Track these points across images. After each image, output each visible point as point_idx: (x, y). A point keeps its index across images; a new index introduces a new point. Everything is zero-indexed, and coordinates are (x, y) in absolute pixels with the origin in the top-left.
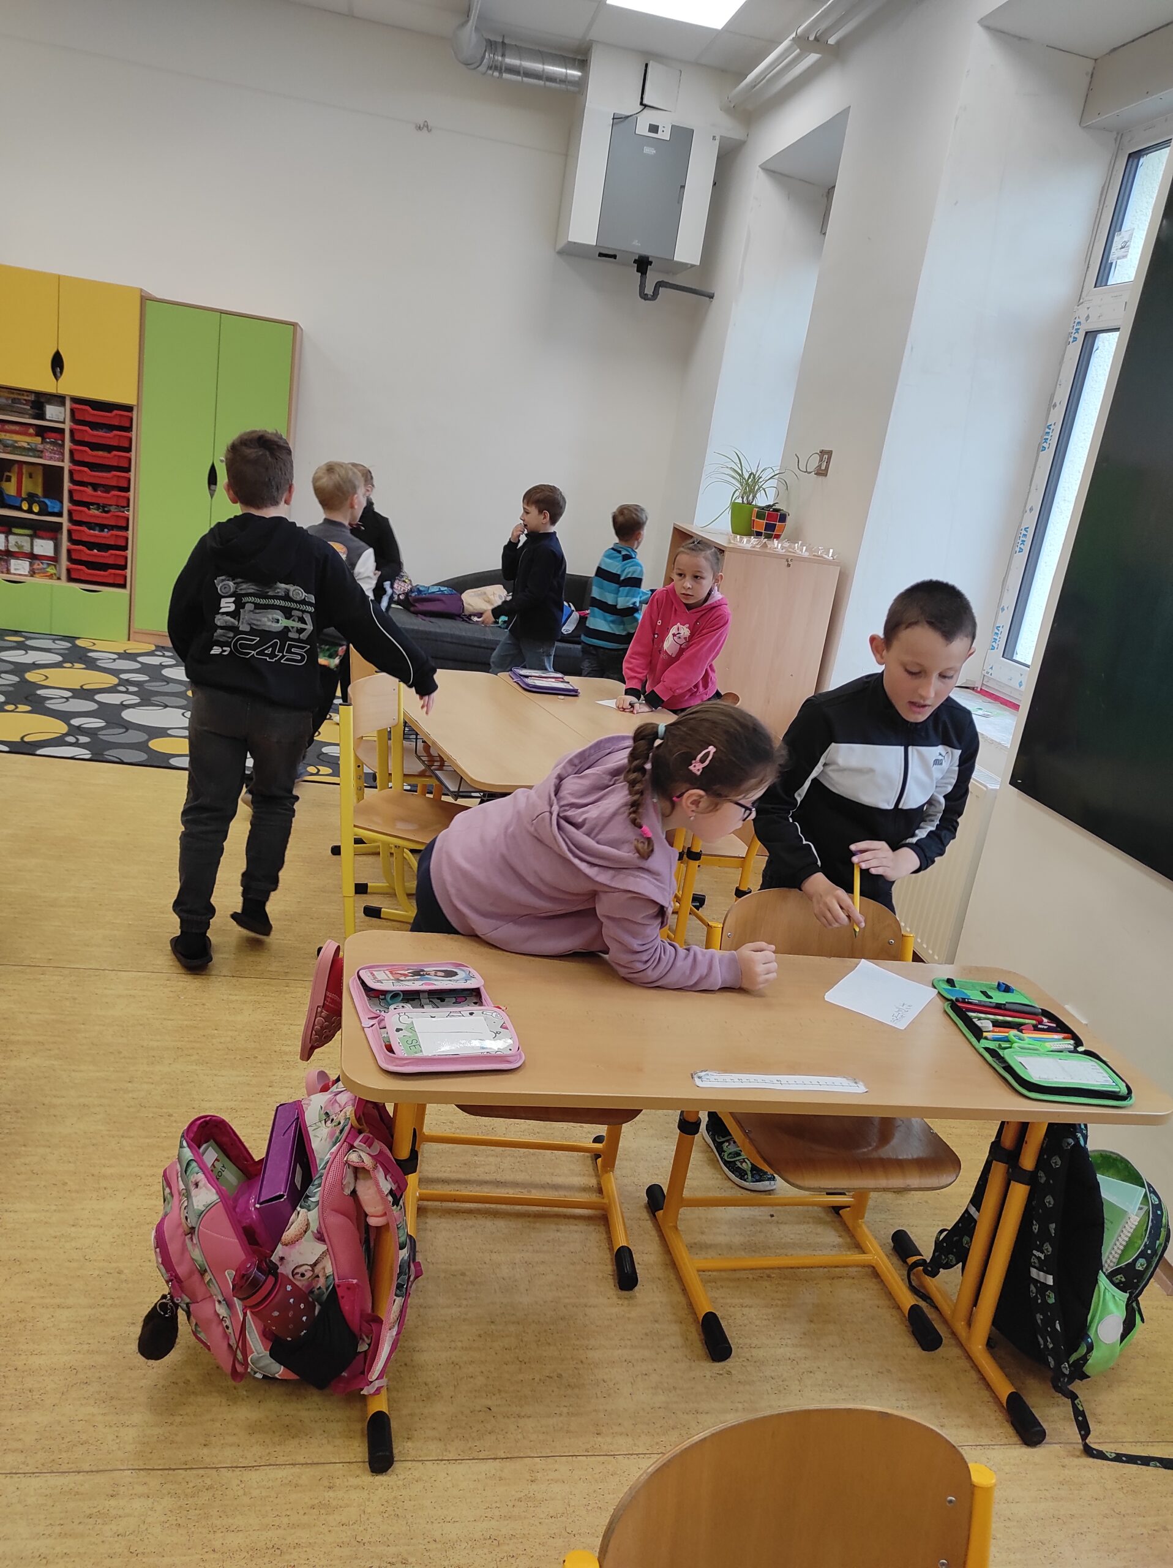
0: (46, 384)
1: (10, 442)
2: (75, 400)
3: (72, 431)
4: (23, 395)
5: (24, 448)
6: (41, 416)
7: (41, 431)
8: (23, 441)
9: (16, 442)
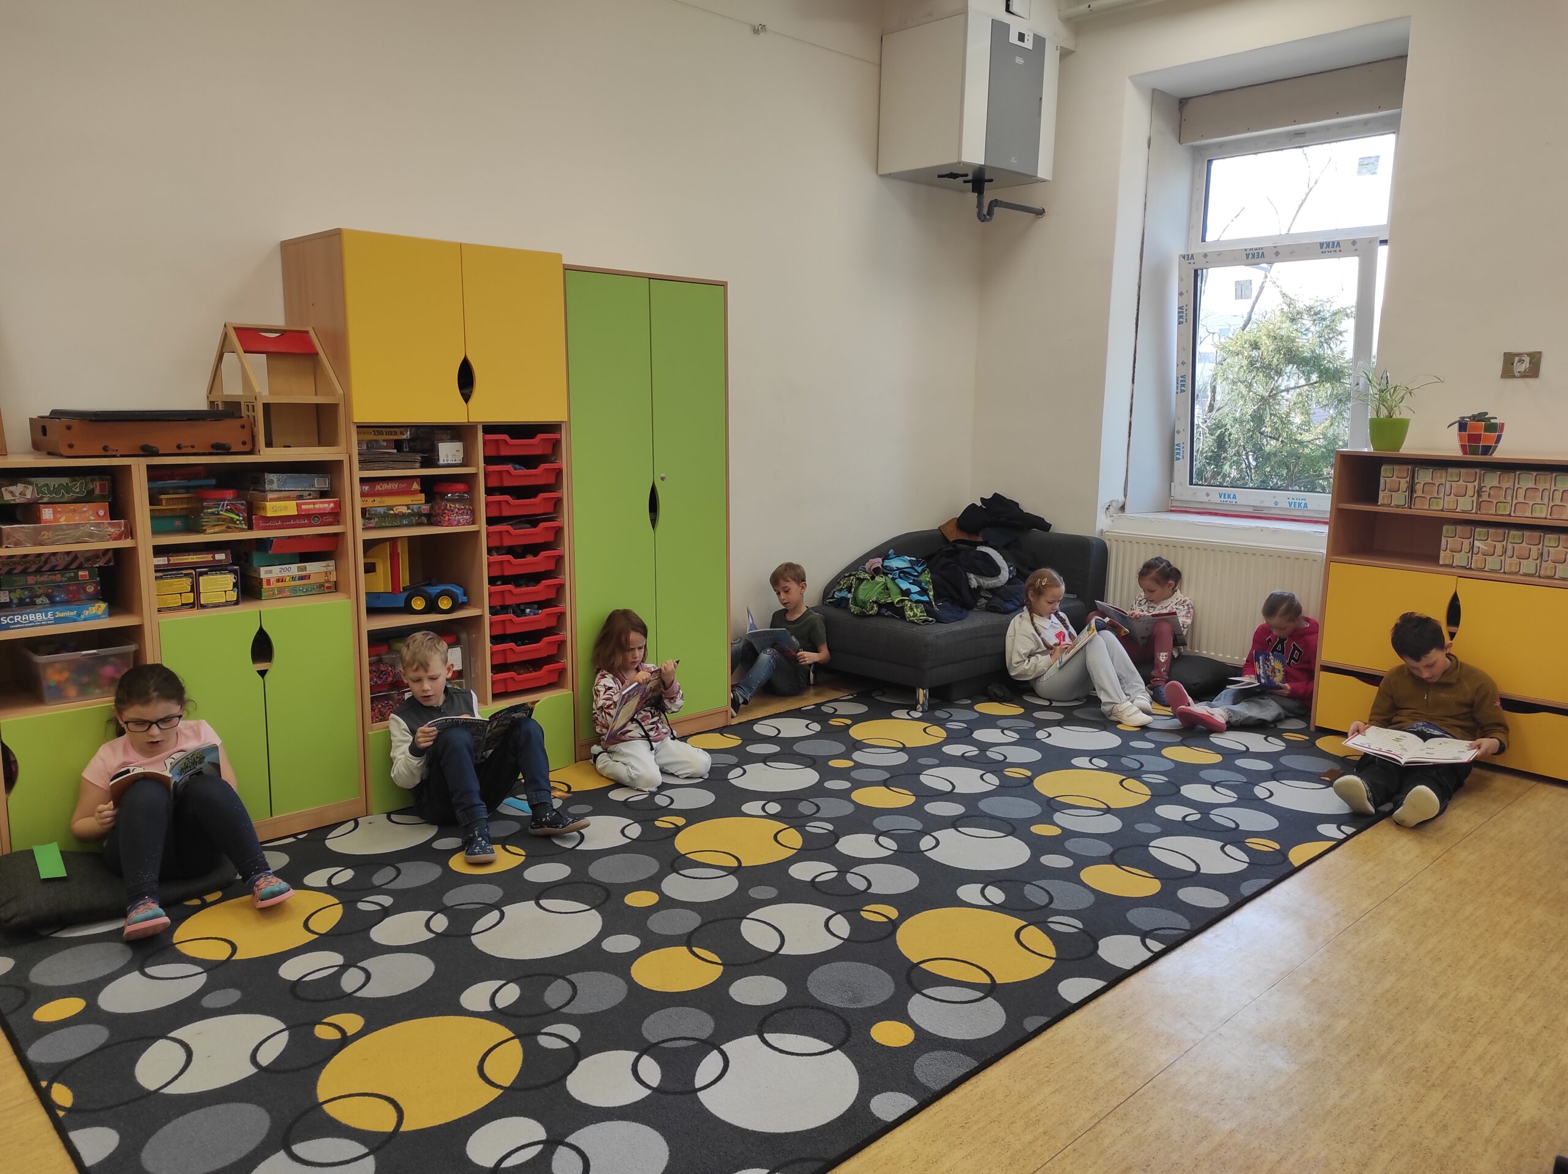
0: (445, 408)
1: (382, 510)
2: (489, 429)
3: (484, 475)
5: (403, 516)
6: (430, 460)
7: (431, 487)
8: (401, 504)
9: (391, 508)
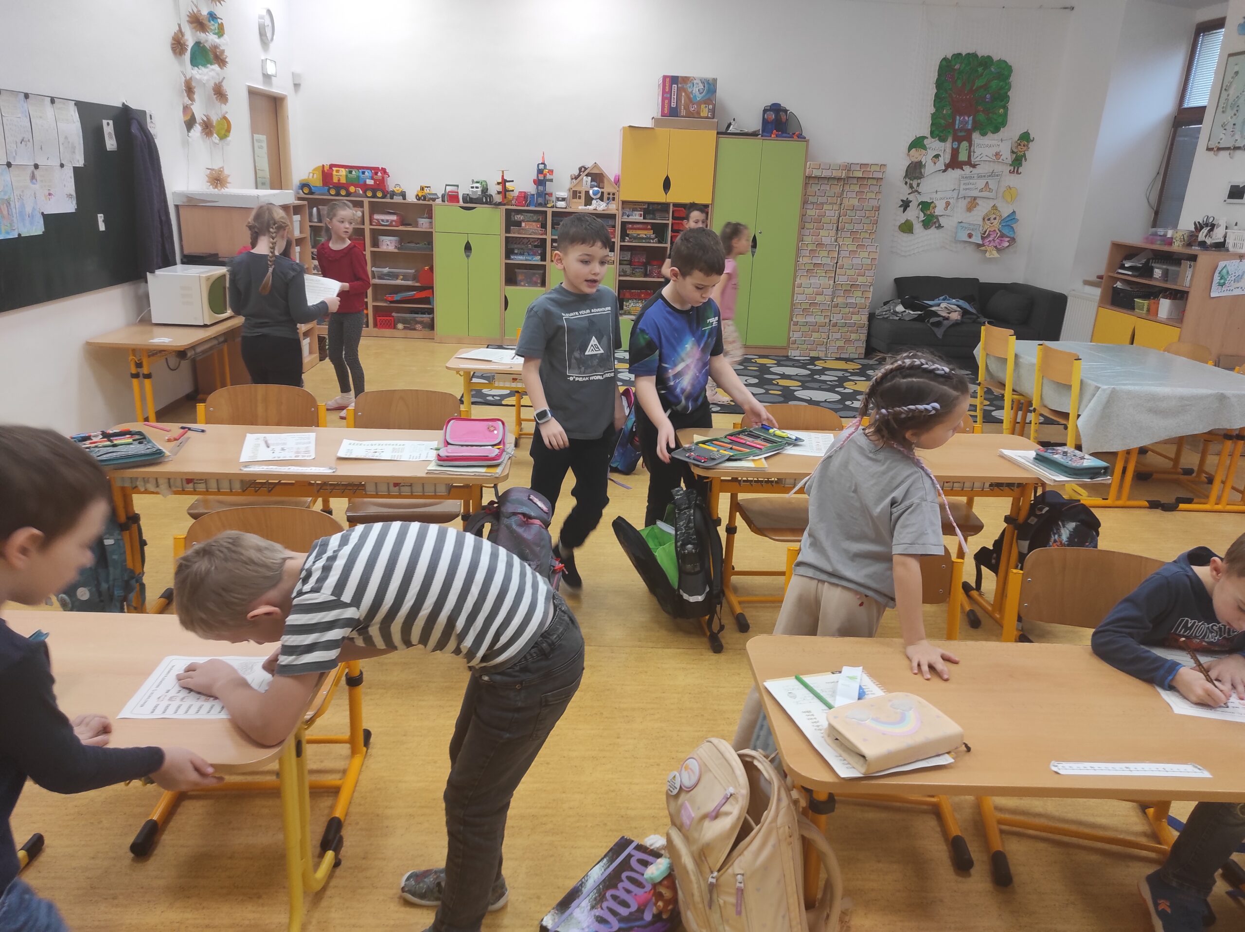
0: (659, 196)
1: (635, 235)
2: (676, 205)
3: (672, 224)
4: (641, 205)
8: (643, 234)
9: (639, 235)
